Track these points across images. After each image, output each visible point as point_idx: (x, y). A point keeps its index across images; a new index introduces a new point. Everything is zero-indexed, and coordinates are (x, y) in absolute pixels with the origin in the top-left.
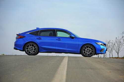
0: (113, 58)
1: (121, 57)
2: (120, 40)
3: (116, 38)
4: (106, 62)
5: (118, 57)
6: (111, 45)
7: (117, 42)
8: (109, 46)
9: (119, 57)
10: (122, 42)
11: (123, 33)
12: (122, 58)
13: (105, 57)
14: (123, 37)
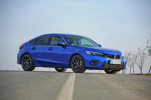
0: (135, 74)
1: (145, 73)
2: (144, 51)
3: (139, 48)
4: (125, 80)
5: (141, 73)
6: (132, 57)
7: (140, 54)
8: (130, 59)
9: (143, 73)
10: (146, 54)
11: (148, 42)
12: (146, 75)
13: (124, 73)
14: (147, 47)
